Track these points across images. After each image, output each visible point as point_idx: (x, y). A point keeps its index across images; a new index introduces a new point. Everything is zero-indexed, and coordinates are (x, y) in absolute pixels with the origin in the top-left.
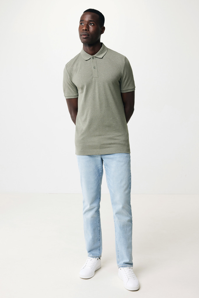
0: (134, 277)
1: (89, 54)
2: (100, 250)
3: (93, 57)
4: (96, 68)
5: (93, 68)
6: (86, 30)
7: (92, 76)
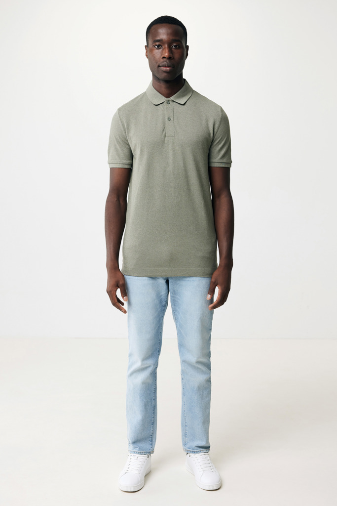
0: (211, 468)
1: (161, 95)
2: (151, 441)
3: (169, 101)
4: (172, 119)
5: (166, 119)
6: (169, 58)
7: (164, 133)
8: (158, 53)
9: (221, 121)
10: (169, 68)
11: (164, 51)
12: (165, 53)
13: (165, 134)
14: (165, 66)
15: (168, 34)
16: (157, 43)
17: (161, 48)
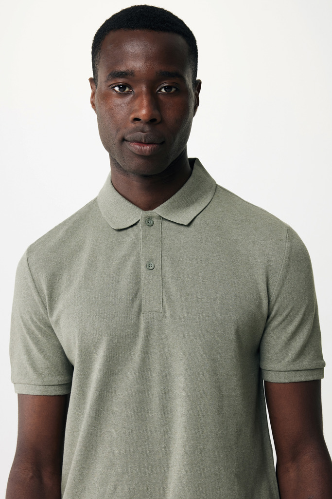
1: (131, 205)
3: (150, 218)
4: (158, 265)
5: (143, 267)
6: (152, 122)
7: (138, 302)
8: (121, 104)
9: (287, 266)
10: (148, 147)
11: (137, 102)
12: (141, 107)
13: (140, 306)
14: (140, 143)
15: (148, 59)
16: (121, 81)
17: (128, 93)
